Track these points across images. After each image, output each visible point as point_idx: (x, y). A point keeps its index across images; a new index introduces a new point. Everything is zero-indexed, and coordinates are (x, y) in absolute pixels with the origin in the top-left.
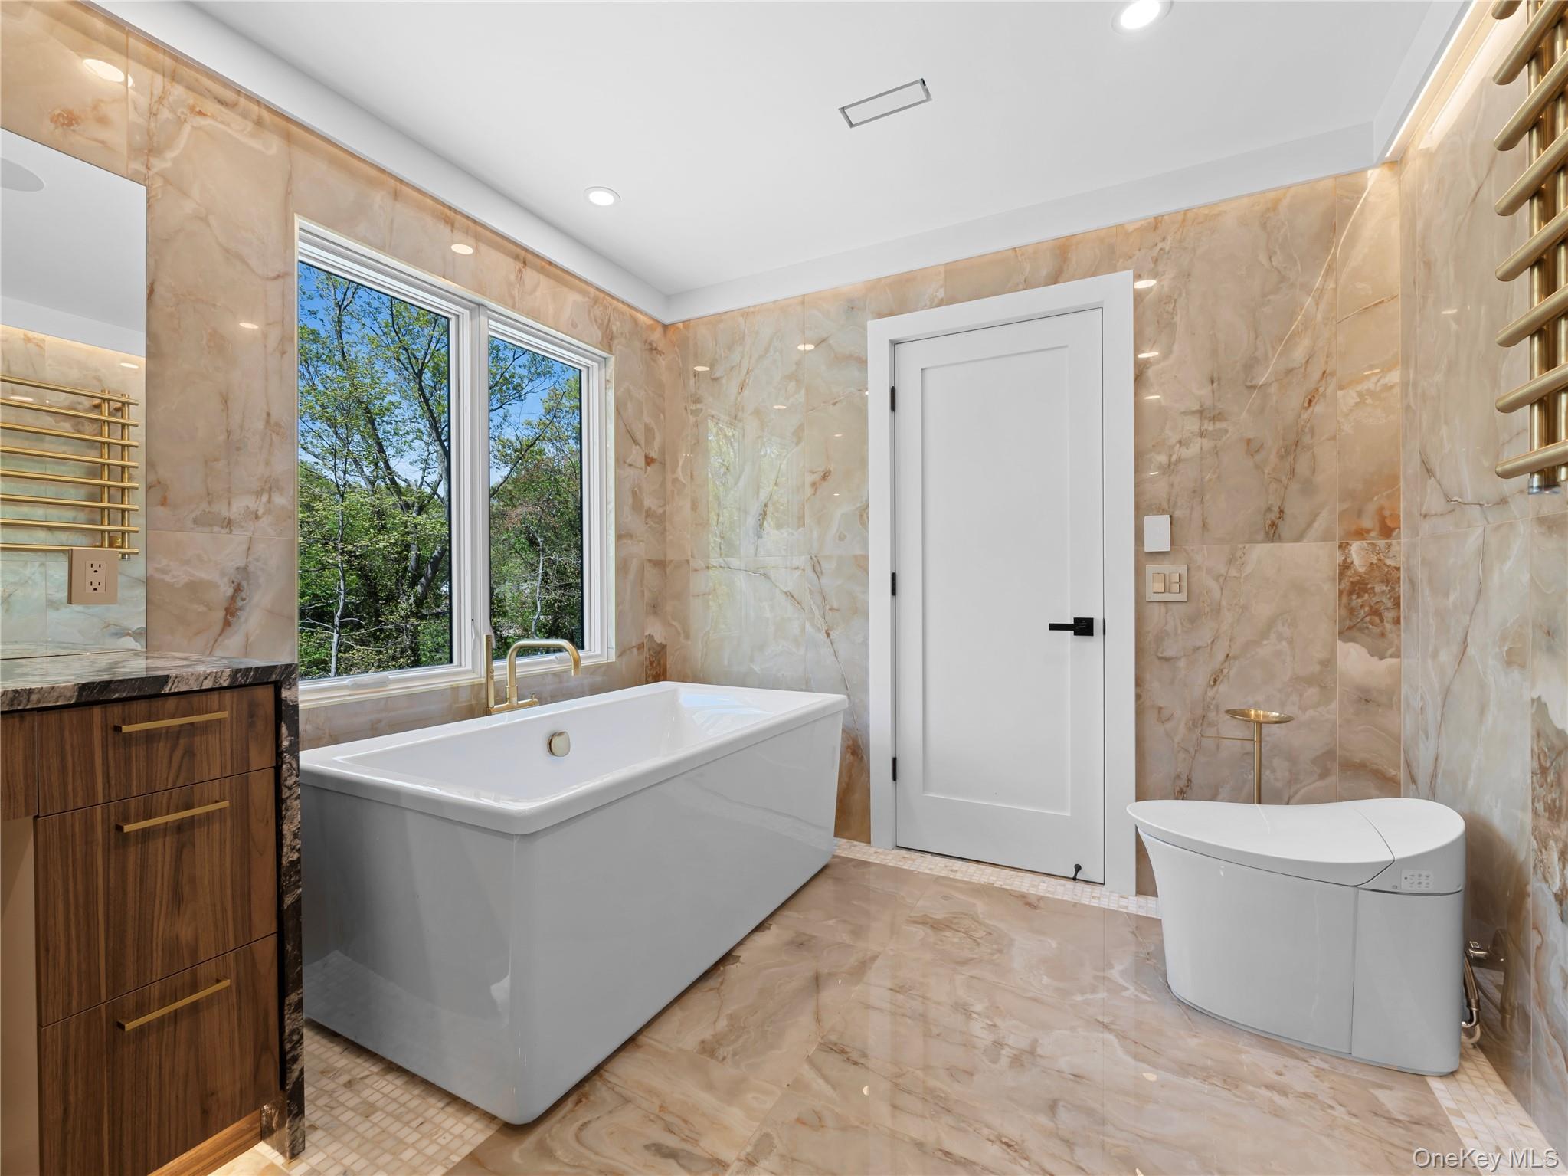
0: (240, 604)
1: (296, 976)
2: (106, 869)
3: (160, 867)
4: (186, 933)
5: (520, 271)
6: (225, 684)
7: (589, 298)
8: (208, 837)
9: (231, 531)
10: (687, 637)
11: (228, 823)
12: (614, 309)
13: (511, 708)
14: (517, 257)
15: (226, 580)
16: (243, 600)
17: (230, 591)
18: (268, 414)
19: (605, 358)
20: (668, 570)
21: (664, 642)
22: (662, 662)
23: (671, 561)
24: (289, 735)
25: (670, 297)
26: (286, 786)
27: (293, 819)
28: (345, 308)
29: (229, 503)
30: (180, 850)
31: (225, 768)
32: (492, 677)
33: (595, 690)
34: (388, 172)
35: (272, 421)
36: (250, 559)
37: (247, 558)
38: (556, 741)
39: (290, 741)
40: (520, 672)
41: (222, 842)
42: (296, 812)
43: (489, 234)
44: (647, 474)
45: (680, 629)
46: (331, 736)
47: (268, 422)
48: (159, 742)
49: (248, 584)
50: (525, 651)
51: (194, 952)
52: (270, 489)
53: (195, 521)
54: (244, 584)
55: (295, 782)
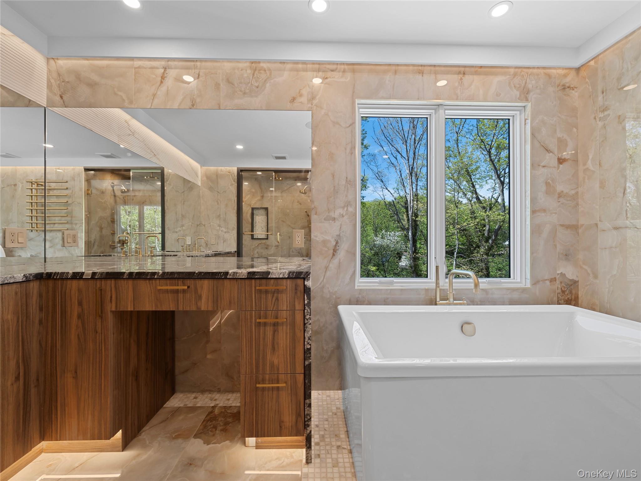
0: (338, 248)
1: (309, 393)
2: (255, 332)
3: (269, 336)
4: (276, 362)
5: (461, 79)
6: (286, 277)
7: (510, 75)
8: (282, 330)
9: (335, 222)
10: (596, 277)
11: (288, 327)
12: (530, 75)
13: (449, 304)
14: (459, 73)
15: (333, 239)
16: (339, 246)
17: (334, 243)
18: (347, 178)
19: (524, 107)
20: (580, 231)
21: (575, 279)
22: (574, 292)
23: (582, 225)
24: (307, 299)
25: (577, 50)
26: (306, 319)
27: (308, 332)
28: (459, 133)
29: (334, 212)
30: (274, 331)
31: (288, 307)
32: (439, 287)
33: (512, 302)
34: (392, 64)
35: (348, 180)
36: (341, 232)
37: (340, 231)
38: (466, 326)
39: (308, 301)
40: (455, 286)
41: (286, 333)
42: (309, 330)
43: (443, 69)
44: (560, 169)
45: (589, 271)
46: (368, 301)
47: (347, 181)
48: (269, 294)
49: (340, 241)
50: (458, 276)
51: (278, 369)
52: (347, 206)
53: (325, 219)
54: (339, 241)
55: (309, 318)
